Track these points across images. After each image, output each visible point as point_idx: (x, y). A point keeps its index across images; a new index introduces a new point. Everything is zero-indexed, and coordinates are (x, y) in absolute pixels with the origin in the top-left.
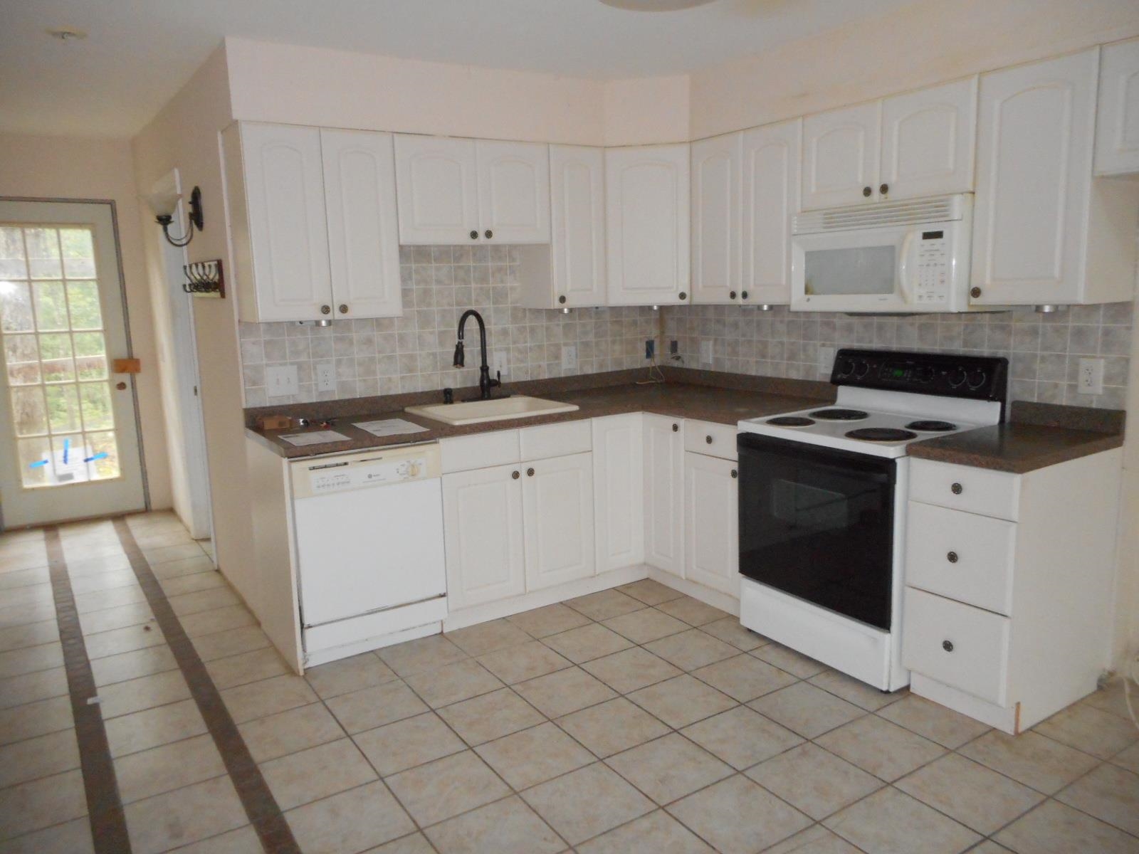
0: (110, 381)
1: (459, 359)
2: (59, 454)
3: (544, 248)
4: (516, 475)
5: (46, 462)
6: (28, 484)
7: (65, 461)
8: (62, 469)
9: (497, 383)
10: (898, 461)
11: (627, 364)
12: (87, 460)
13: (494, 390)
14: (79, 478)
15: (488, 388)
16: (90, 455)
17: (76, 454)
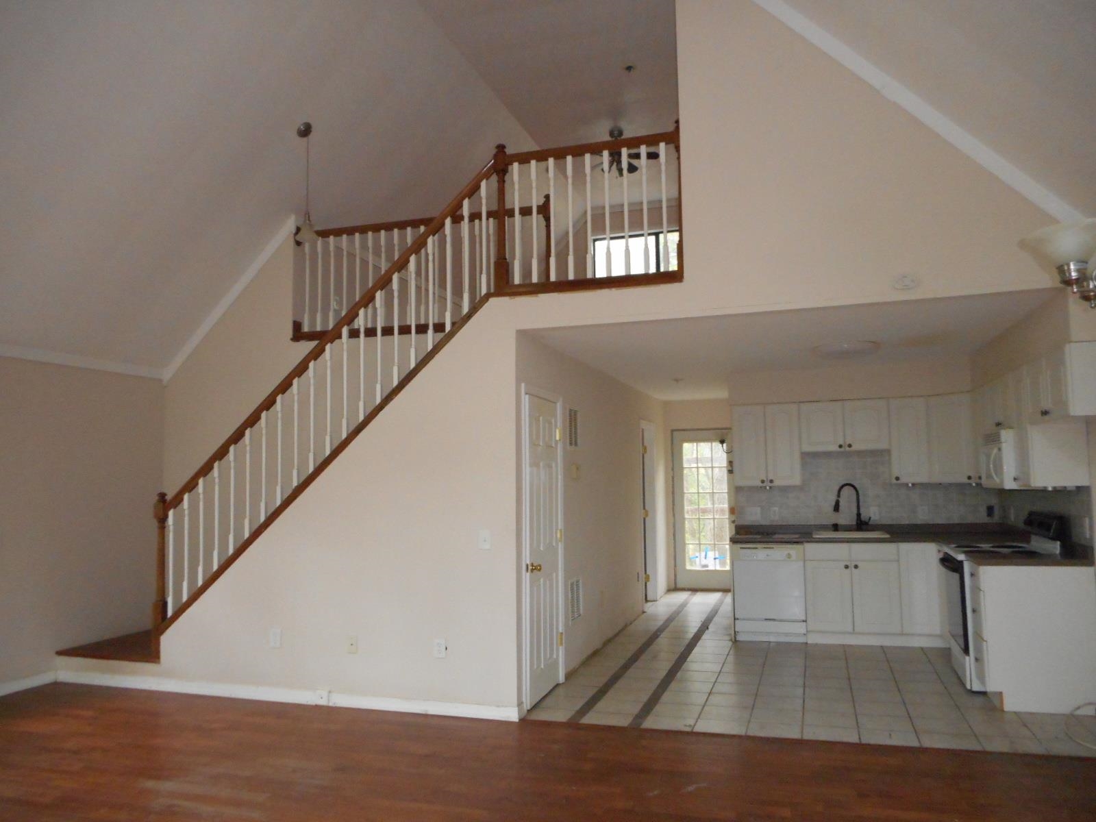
0: (729, 519)
1: (837, 508)
2: (703, 554)
3: (888, 452)
4: (847, 567)
5: (697, 557)
6: (688, 567)
7: (706, 558)
8: (704, 562)
9: (866, 523)
10: (964, 562)
11: (970, 519)
12: (715, 559)
13: (864, 527)
14: (711, 568)
15: (862, 525)
16: (717, 556)
17: (711, 554)
